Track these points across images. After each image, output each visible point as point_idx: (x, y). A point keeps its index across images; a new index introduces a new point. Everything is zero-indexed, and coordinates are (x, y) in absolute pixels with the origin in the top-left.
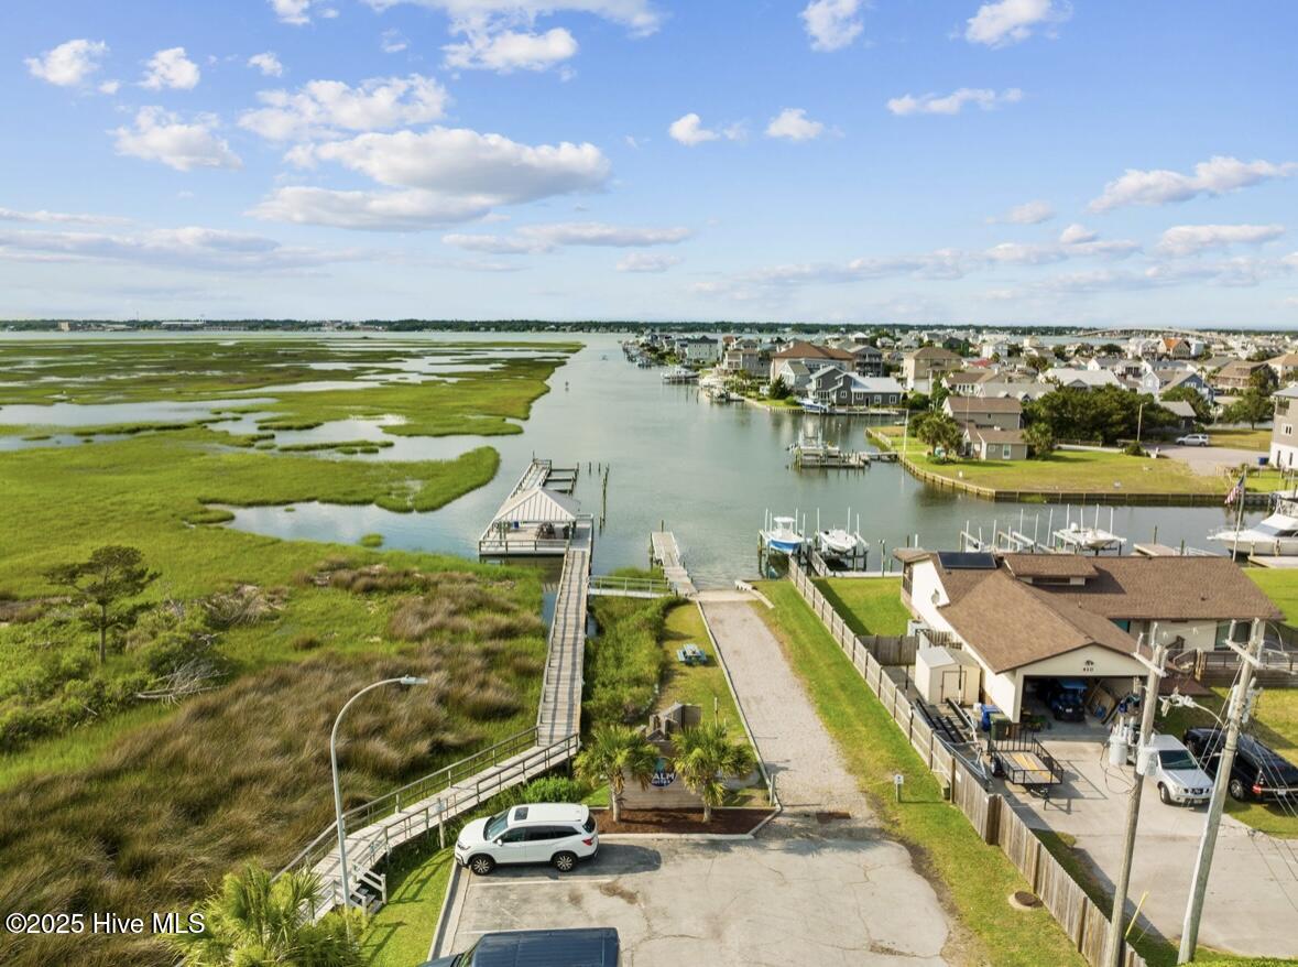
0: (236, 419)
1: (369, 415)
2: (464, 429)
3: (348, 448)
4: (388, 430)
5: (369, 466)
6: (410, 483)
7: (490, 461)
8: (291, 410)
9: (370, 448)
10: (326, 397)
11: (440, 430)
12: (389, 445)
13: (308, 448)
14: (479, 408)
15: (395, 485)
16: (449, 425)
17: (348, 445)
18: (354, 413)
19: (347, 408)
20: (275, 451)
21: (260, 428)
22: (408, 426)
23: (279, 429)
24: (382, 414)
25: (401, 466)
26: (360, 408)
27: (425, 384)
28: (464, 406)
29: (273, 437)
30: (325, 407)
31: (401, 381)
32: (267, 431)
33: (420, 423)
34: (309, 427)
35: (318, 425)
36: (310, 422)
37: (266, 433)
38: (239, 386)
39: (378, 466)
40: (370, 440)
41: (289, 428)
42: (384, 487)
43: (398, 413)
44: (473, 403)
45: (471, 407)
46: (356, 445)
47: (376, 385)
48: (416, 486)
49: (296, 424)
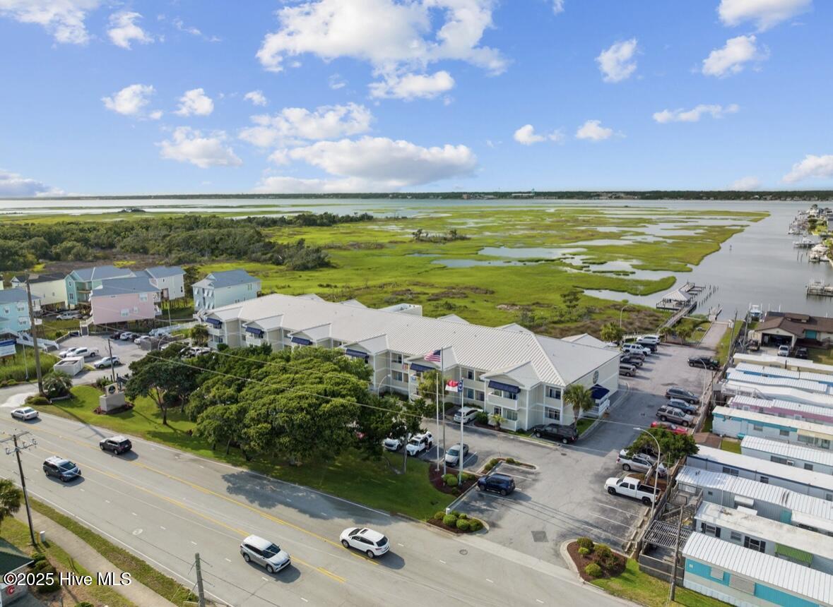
0: (572, 258)
1: (626, 259)
2: (666, 268)
3: (618, 273)
4: (634, 266)
5: (625, 280)
6: (639, 287)
7: (671, 281)
8: (593, 254)
9: (626, 274)
10: (607, 249)
11: (656, 268)
12: (633, 273)
13: (603, 272)
14: (677, 258)
15: (634, 287)
16: (661, 266)
17: (618, 272)
18: (620, 258)
19: (617, 255)
20: (591, 272)
21: (584, 263)
22: (642, 265)
23: (591, 263)
24: (632, 259)
25: (637, 281)
26: (622, 255)
27: (655, 243)
28: (669, 257)
29: (589, 267)
30: (607, 254)
31: (643, 241)
32: (587, 264)
33: (648, 264)
34: (602, 263)
35: (605, 262)
36: (602, 261)
37: (585, 265)
38: (568, 241)
39: (629, 281)
40: (627, 270)
41: (594, 263)
42: (630, 287)
43: (640, 259)
44: (675, 255)
45: (674, 257)
46: (621, 272)
47: (630, 242)
48: (641, 288)
49: (597, 261)
